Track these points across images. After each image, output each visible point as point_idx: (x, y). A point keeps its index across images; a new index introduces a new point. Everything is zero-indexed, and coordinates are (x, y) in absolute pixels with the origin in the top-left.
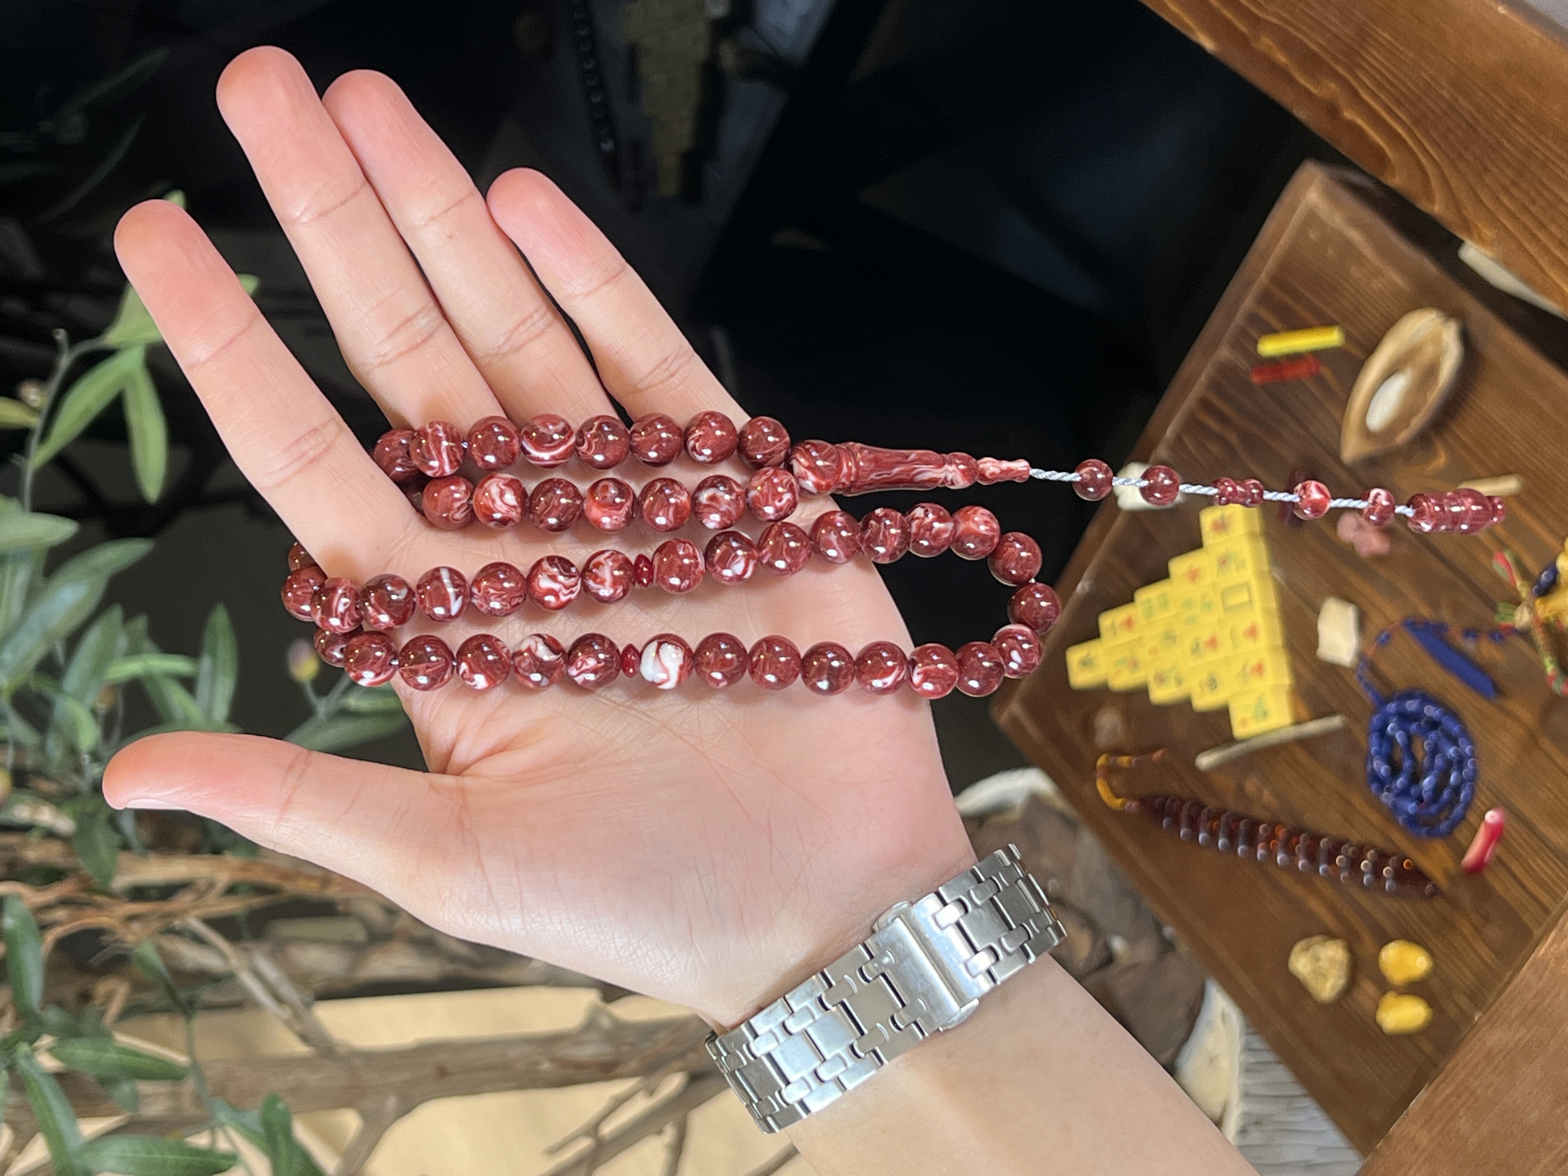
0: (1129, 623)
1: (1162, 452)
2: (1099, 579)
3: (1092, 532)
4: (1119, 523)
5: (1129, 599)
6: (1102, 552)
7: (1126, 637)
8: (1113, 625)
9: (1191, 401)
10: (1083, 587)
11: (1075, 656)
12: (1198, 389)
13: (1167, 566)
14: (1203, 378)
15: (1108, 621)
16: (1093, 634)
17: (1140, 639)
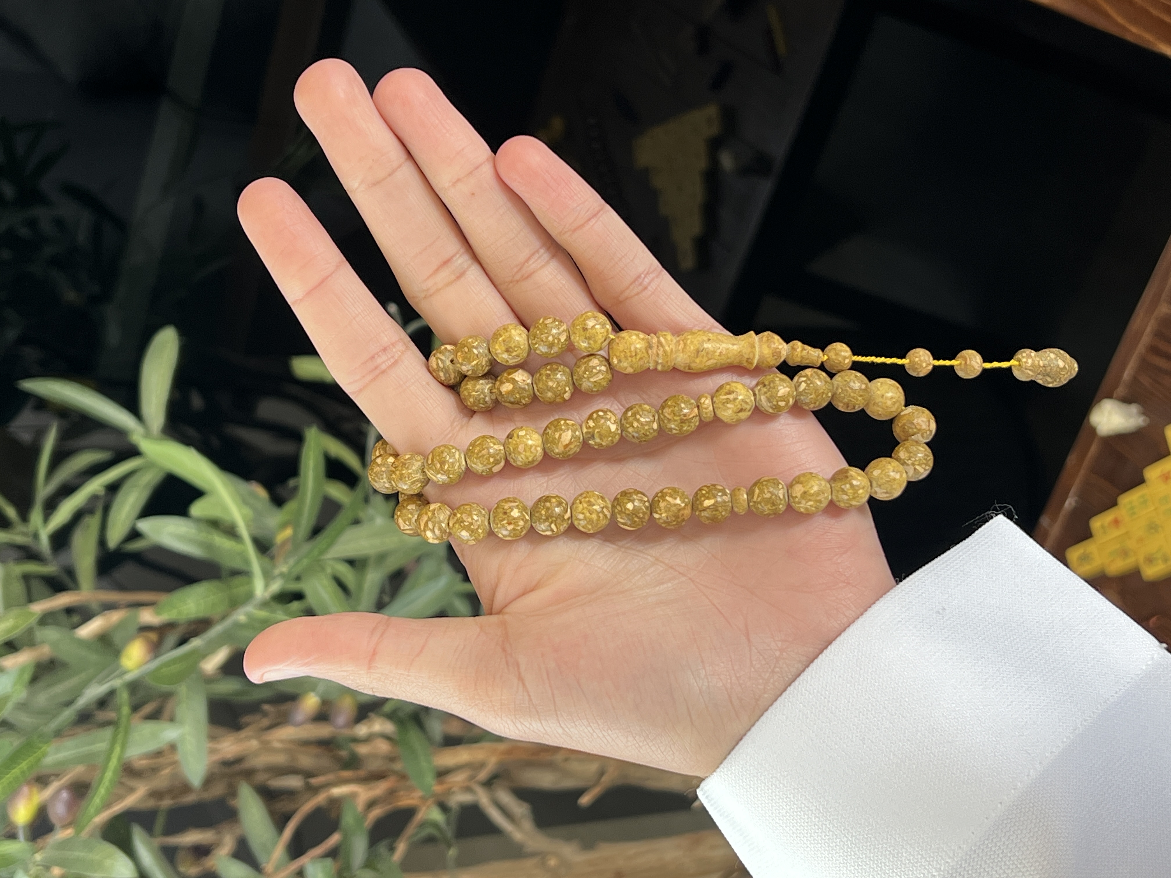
0: (1116, 522)
1: (1121, 391)
2: (1082, 495)
3: (1071, 460)
4: (1094, 449)
5: (1114, 504)
6: (1082, 472)
7: (1115, 533)
8: (1103, 527)
9: (1141, 348)
10: (1070, 503)
11: (1074, 553)
12: (1146, 339)
13: (1142, 473)
14: (1149, 329)
15: (1097, 523)
16: (1086, 535)
17: (1127, 533)
